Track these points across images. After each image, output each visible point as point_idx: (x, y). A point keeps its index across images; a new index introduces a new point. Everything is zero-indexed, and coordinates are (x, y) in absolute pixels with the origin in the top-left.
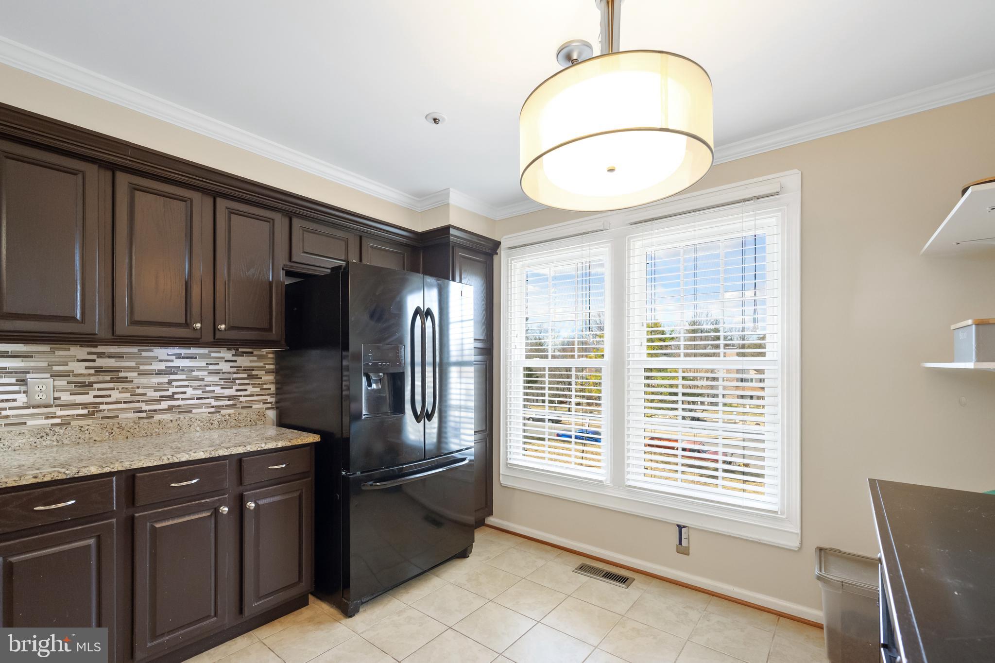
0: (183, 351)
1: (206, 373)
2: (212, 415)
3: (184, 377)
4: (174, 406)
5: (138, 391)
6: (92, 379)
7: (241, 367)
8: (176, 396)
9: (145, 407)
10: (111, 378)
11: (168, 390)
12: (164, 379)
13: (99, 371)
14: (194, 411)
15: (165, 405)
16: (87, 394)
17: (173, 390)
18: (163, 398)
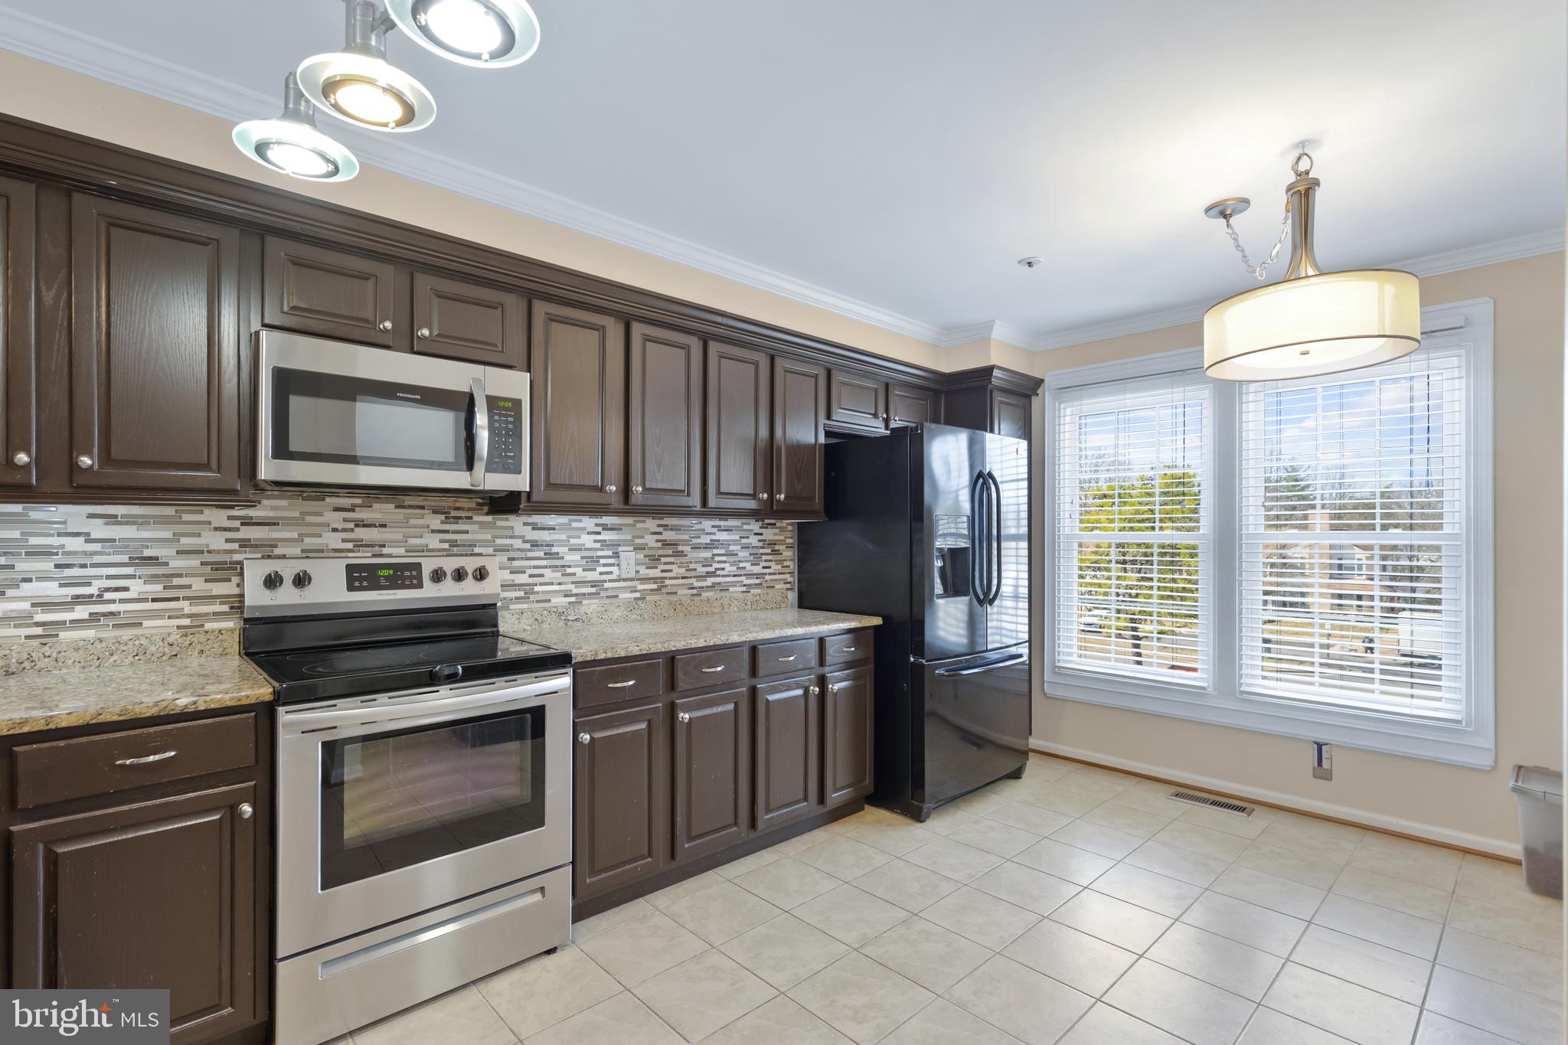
0: (722, 523)
1: (739, 547)
2: (745, 594)
3: (722, 551)
4: (716, 583)
5: (692, 566)
6: (661, 552)
7: (765, 541)
8: (718, 572)
9: (697, 584)
10: (673, 552)
11: (711, 566)
12: (708, 554)
13: (666, 544)
14: (731, 589)
15: (710, 581)
16: (656, 568)
17: (716, 565)
18: (709, 574)
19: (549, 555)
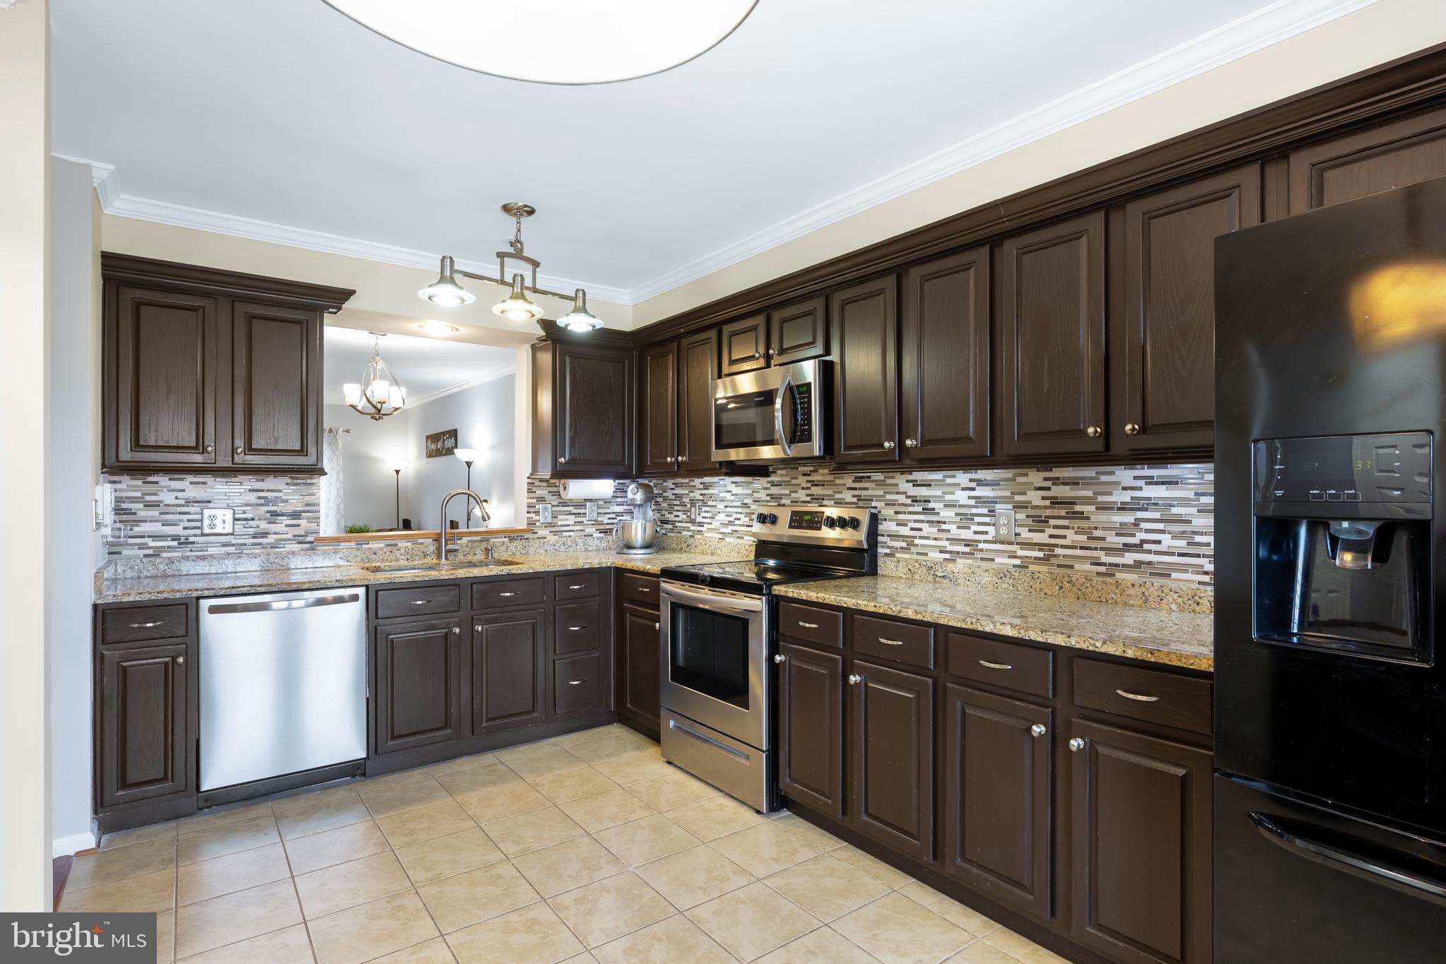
1: (1194, 510)
3: (1157, 515)
4: (1142, 563)
5: (1097, 533)
6: (1048, 512)
8: (1146, 546)
9: (1104, 558)
10: (1067, 513)
11: (1134, 535)
12: (1128, 518)
13: (1056, 502)
14: (1174, 575)
15: (1129, 558)
16: (1043, 531)
17: (1141, 536)
18: (1127, 547)
19: (927, 511)
